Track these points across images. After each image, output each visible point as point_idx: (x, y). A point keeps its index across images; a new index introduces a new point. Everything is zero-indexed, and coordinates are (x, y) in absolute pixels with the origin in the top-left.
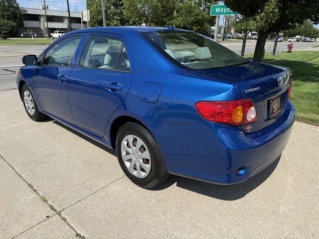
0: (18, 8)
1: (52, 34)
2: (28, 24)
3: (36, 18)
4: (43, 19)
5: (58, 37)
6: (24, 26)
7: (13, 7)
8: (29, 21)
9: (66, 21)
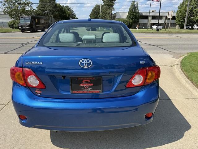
0: (138, 13)
1: (152, 27)
2: (141, 21)
3: (146, 17)
4: (150, 18)
5: (155, 28)
6: (139, 22)
7: (136, 12)
8: (142, 20)
9: (164, 18)
